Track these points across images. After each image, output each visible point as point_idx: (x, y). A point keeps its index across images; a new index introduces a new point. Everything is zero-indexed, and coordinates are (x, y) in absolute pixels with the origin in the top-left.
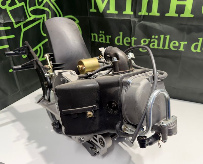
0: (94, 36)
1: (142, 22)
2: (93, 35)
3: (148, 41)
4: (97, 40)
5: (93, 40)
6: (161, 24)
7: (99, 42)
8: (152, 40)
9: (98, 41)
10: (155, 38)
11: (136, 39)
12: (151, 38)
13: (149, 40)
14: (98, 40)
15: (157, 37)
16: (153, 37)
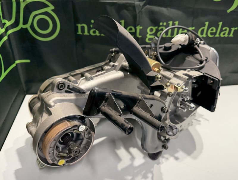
0: (83, 28)
1: (148, 6)
2: (79, 26)
3: (154, 29)
4: (86, 33)
5: (80, 32)
6: (169, 9)
7: (90, 35)
8: (160, 28)
9: (88, 34)
10: (163, 25)
11: (141, 28)
12: (159, 26)
13: (157, 27)
14: (89, 32)
15: (165, 24)
16: (161, 24)
